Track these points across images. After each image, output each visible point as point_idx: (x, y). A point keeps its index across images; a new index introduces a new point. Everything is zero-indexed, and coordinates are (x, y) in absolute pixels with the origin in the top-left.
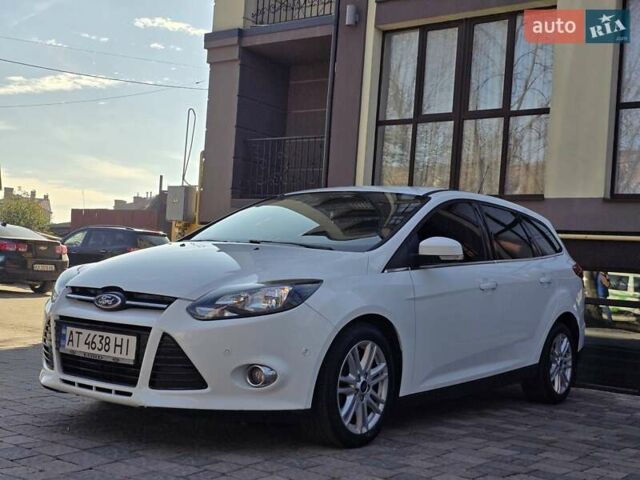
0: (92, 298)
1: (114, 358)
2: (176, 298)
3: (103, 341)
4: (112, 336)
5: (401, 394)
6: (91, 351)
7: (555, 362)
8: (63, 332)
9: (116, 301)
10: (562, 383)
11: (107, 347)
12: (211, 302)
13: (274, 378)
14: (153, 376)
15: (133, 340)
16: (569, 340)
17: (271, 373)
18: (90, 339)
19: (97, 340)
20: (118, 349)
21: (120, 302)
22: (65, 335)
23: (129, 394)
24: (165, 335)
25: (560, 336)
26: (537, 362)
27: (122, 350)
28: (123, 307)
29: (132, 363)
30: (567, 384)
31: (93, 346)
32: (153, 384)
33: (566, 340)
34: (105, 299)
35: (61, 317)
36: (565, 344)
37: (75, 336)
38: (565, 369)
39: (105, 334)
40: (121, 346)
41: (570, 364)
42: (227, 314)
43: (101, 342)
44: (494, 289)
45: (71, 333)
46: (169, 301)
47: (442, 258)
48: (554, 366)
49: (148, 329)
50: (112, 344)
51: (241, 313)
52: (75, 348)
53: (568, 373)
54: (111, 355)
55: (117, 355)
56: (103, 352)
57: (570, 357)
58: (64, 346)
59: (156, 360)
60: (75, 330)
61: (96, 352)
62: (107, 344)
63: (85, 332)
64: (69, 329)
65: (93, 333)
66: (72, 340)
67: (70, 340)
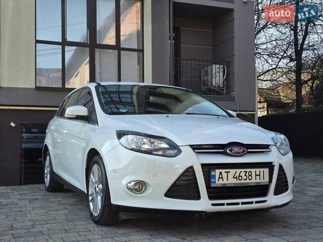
1: (256, 183)
3: (247, 174)
4: (253, 170)
6: (239, 181)
8: (213, 173)
11: (250, 178)
15: (267, 170)
18: (237, 175)
19: (243, 174)
21: (246, 150)
22: (215, 176)
27: (260, 177)
31: (240, 178)
37: (224, 175)
50: (253, 175)
52: (225, 182)
54: (254, 181)
55: (258, 181)
56: (248, 181)
58: (215, 182)
61: (243, 181)
63: (233, 171)
66: (222, 178)
67: (219, 178)
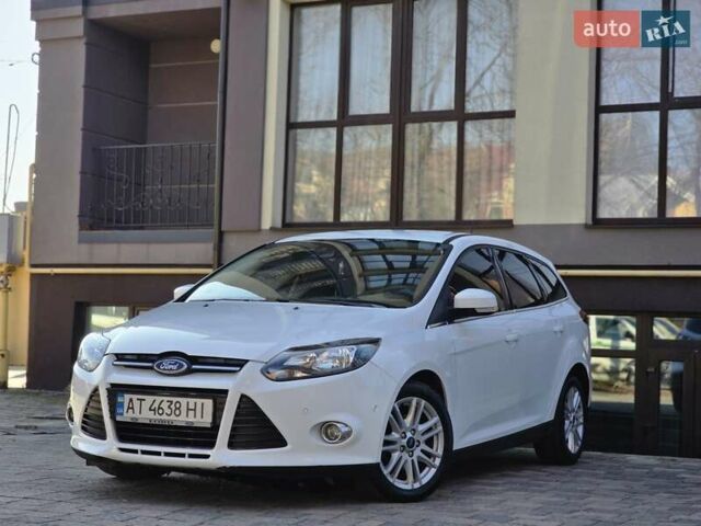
0: (150, 364)
1: (187, 423)
2: (247, 361)
3: (172, 406)
4: (183, 401)
5: (455, 448)
6: (157, 417)
7: (568, 418)
8: (120, 400)
9: (181, 366)
10: (576, 443)
11: (177, 412)
12: (279, 365)
13: (348, 434)
14: (231, 436)
15: (209, 403)
16: (581, 394)
17: (347, 429)
18: (156, 405)
19: (165, 405)
20: (191, 413)
21: (186, 366)
22: (122, 404)
23: (207, 457)
24: (243, 396)
25: (572, 390)
26: (552, 418)
27: (198, 414)
28: (189, 372)
29: (209, 426)
30: (580, 443)
31: (161, 411)
32: (232, 445)
33: (577, 394)
34: (167, 364)
35: (113, 385)
36: (576, 399)
37: (136, 404)
38: (577, 426)
39: (175, 399)
40: (195, 410)
41: (581, 420)
42: (299, 374)
43: (169, 407)
44: (516, 341)
45: (131, 400)
46: (241, 363)
47: (478, 311)
48: (567, 422)
49: (225, 392)
50: (184, 409)
51: (311, 373)
52: (137, 415)
53: (580, 430)
54: (182, 419)
55: (191, 419)
56: (173, 417)
57: (581, 413)
58: (122, 414)
59: (234, 422)
60: (135, 397)
61: (164, 417)
62: (176, 409)
63: (149, 399)
64: (127, 397)
65: (159, 399)
66: (132, 408)
67: (129, 408)
